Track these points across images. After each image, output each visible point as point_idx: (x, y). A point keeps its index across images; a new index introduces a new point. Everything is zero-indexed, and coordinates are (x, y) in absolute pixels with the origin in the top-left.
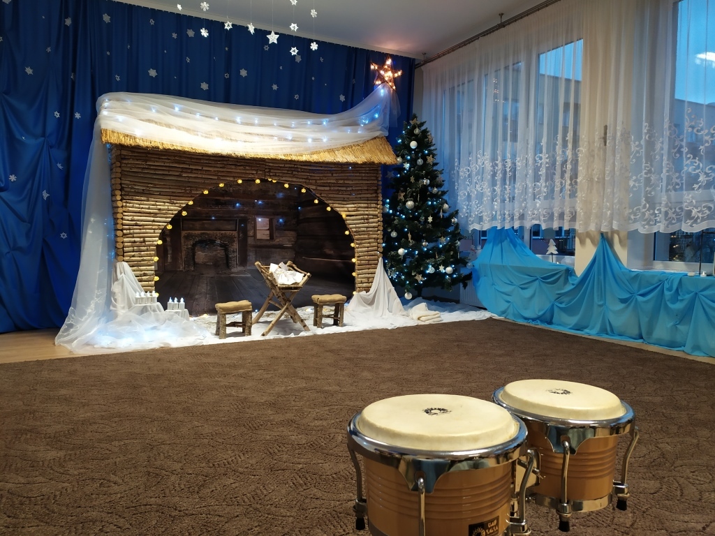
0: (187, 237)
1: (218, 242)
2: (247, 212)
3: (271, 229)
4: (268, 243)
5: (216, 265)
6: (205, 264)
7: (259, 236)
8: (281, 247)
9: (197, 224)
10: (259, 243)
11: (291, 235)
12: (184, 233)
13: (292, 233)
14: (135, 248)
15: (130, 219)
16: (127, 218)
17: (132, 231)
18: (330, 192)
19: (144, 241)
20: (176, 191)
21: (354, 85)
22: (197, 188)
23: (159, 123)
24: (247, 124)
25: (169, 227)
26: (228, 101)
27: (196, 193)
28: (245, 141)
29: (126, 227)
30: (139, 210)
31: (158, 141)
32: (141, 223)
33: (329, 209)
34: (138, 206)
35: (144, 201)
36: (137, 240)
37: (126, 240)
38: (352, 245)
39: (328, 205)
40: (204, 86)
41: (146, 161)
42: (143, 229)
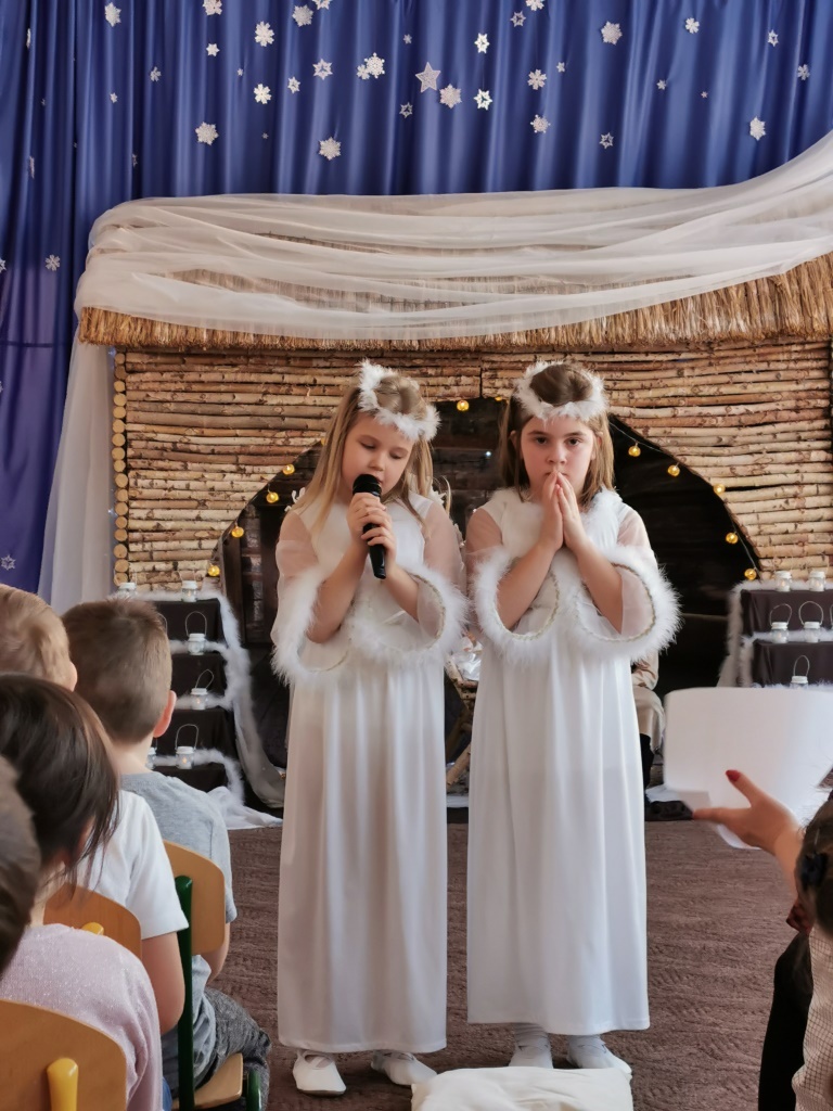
14: (156, 585)
15: (144, 516)
16: (136, 513)
17: (147, 546)
18: (675, 421)
19: (175, 568)
20: (254, 441)
21: (803, 84)
22: (302, 430)
23: (216, 278)
24: (450, 251)
25: (238, 532)
26: (407, 183)
27: (303, 443)
28: (428, 304)
29: (136, 535)
30: (163, 493)
31: (204, 326)
32: (169, 525)
33: (674, 470)
34: (161, 483)
35: (177, 470)
36: (161, 566)
37: (134, 567)
38: (750, 573)
39: (671, 460)
40: (330, 149)
41: (180, 373)
42: (175, 540)
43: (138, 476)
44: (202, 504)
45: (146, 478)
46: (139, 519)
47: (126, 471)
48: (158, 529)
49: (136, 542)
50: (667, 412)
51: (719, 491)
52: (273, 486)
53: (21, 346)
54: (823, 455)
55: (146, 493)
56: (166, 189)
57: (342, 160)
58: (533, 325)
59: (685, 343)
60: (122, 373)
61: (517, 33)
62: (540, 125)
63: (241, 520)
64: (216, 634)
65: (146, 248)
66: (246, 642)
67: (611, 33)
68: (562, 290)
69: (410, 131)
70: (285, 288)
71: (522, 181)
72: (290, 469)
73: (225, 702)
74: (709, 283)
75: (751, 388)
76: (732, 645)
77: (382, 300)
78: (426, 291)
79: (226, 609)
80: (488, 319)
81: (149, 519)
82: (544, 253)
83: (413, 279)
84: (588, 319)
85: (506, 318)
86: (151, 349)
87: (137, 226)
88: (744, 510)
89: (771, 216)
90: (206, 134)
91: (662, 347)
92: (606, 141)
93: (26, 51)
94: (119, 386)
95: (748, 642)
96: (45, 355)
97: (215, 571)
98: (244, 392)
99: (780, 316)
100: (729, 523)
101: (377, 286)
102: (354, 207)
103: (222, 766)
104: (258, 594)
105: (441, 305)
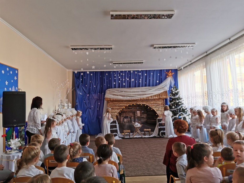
0: (122, 116)
1: (129, 117)
2: (135, 110)
3: (141, 114)
4: (140, 117)
5: (129, 122)
6: (126, 122)
7: (138, 115)
8: (143, 118)
9: (125, 113)
10: (138, 117)
11: (145, 115)
12: (122, 115)
13: (146, 114)
18: (152, 105)
20: (119, 108)
21: (161, 78)
22: (122, 107)
23: (116, 95)
24: (133, 92)
25: (117, 115)
26: (130, 87)
27: (122, 108)
28: (132, 97)
31: (115, 99)
33: (152, 109)
35: (113, 110)
38: (158, 117)
39: (152, 108)
40: (124, 84)
41: (113, 102)
42: (113, 116)
44: (115, 113)
50: (151, 105)
51: (155, 111)
52: (120, 111)
53: (101, 100)
54: (164, 108)
56: (112, 88)
57: (125, 85)
58: (140, 98)
59: (152, 99)
60: (108, 103)
61: (138, 75)
62: (140, 82)
63: (118, 114)
64: (116, 123)
65: (110, 93)
66: (118, 124)
67: (146, 75)
68: (142, 95)
69: (130, 82)
70: (121, 96)
71: (139, 86)
72: (121, 110)
73: (117, 129)
74: (154, 94)
75: (158, 103)
76: (157, 123)
77: (128, 96)
78: (132, 96)
79: (117, 121)
80: (137, 98)
82: (141, 92)
83: (131, 95)
84: (145, 97)
85: (138, 98)
86: (111, 101)
87: (109, 91)
88: (158, 112)
89: (159, 89)
90: (114, 83)
91: (150, 100)
92: (146, 83)
93: (101, 77)
94: (108, 104)
95: (158, 123)
96: (102, 101)
97: (116, 118)
98: (118, 104)
99: (160, 97)
100: (156, 113)
101: (128, 95)
102: (126, 89)
103: (117, 134)
104: (119, 119)
105: (133, 97)
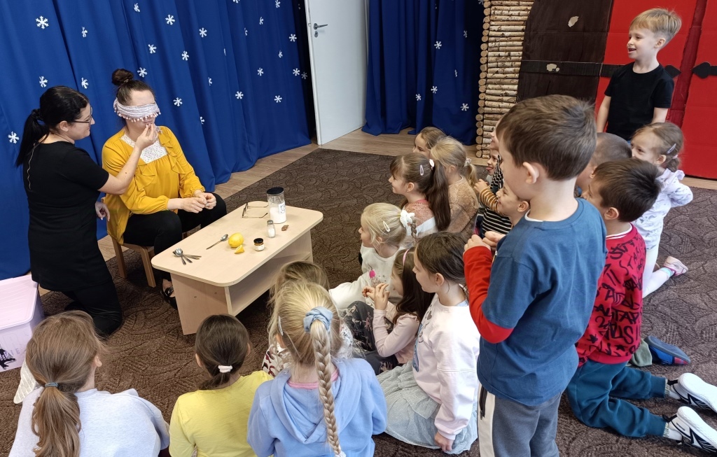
14: (499, 64)
15: (496, 30)
16: (493, 28)
17: (497, 44)
19: (509, 55)
29: (492, 39)
30: (507, 17)
32: (507, 34)
34: (506, 12)
35: (515, 6)
36: (502, 54)
37: (490, 54)
42: (511, 41)
43: (496, 9)
45: (499, 10)
46: (494, 31)
47: (490, 7)
48: (503, 36)
49: (492, 42)
55: (499, 17)
81: (498, 31)
